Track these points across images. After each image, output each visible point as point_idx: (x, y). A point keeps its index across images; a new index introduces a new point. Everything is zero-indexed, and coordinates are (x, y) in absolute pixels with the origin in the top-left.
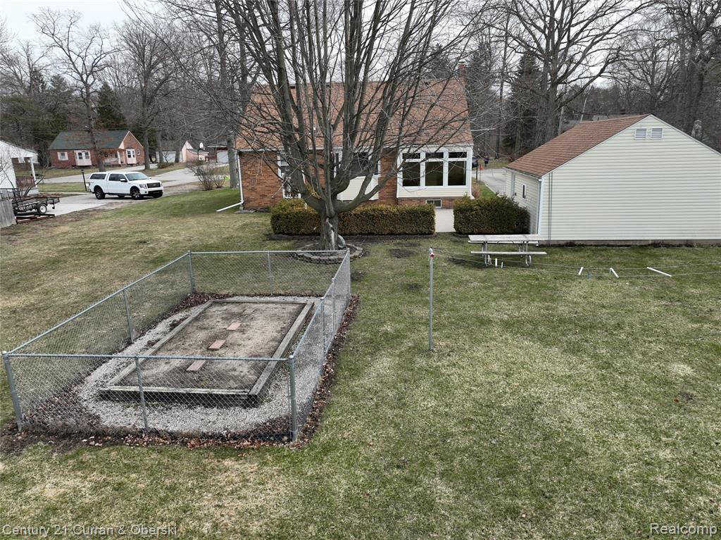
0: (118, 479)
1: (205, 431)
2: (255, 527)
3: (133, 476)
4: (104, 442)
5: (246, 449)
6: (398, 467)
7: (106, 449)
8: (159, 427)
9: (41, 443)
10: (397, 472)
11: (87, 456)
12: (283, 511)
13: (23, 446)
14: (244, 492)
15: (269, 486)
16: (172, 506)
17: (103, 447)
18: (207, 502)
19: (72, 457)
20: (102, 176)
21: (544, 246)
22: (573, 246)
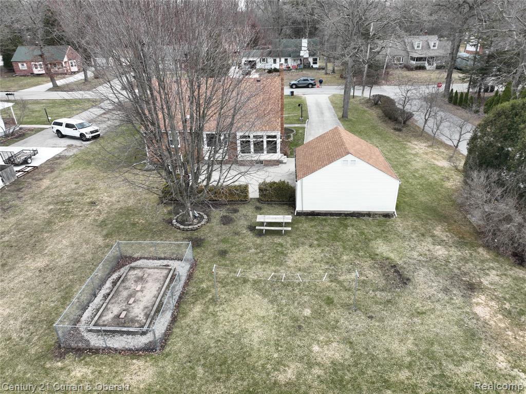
0: (100, 369)
1: (127, 347)
2: (142, 386)
3: (104, 367)
4: (92, 352)
5: (140, 355)
6: (189, 362)
7: (93, 356)
8: (111, 346)
9: (71, 353)
10: (188, 364)
11: (88, 359)
12: (151, 380)
13: (65, 355)
14: (139, 373)
15: (147, 371)
16: (117, 379)
17: (92, 355)
18: (127, 377)
19: (83, 360)
20: (61, 124)
21: (299, 214)
22: (313, 214)
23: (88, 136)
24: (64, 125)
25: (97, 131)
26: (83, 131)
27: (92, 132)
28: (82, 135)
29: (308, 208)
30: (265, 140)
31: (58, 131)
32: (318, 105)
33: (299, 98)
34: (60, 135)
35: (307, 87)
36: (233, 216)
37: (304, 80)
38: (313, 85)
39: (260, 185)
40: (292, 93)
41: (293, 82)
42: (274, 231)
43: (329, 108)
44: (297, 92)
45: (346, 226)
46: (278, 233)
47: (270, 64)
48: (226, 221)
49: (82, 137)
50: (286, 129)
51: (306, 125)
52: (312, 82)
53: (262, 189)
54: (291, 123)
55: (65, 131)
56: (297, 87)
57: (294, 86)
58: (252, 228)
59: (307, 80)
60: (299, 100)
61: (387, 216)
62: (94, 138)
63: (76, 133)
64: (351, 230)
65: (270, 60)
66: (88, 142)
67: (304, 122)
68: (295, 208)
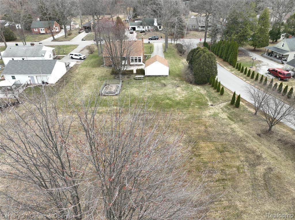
5: (115, 96)
7: (107, 96)
19: (105, 96)
20: (73, 55)
21: (146, 76)
22: (149, 76)
23: (82, 58)
24: (74, 55)
25: (85, 57)
26: (81, 57)
27: (84, 57)
28: (80, 58)
29: (148, 75)
30: (138, 58)
31: (72, 57)
32: (158, 47)
33: (151, 44)
34: (72, 58)
35: (155, 39)
36: (130, 77)
37: (154, 37)
38: (158, 39)
39: (136, 70)
40: (149, 42)
41: (150, 38)
42: (139, 79)
43: (161, 48)
44: (151, 41)
45: (156, 78)
46: (141, 79)
47: (141, 29)
48: (128, 78)
49: (80, 59)
50: (145, 56)
51: (152, 55)
52: (157, 38)
53: (137, 70)
54: (147, 54)
55: (74, 57)
56: (151, 40)
57: (150, 39)
58: (134, 79)
59: (155, 37)
60: (151, 45)
61: (167, 76)
62: (84, 59)
63: (79, 57)
64: (157, 79)
65: (141, 27)
66: (83, 60)
67: (151, 53)
68: (145, 74)
